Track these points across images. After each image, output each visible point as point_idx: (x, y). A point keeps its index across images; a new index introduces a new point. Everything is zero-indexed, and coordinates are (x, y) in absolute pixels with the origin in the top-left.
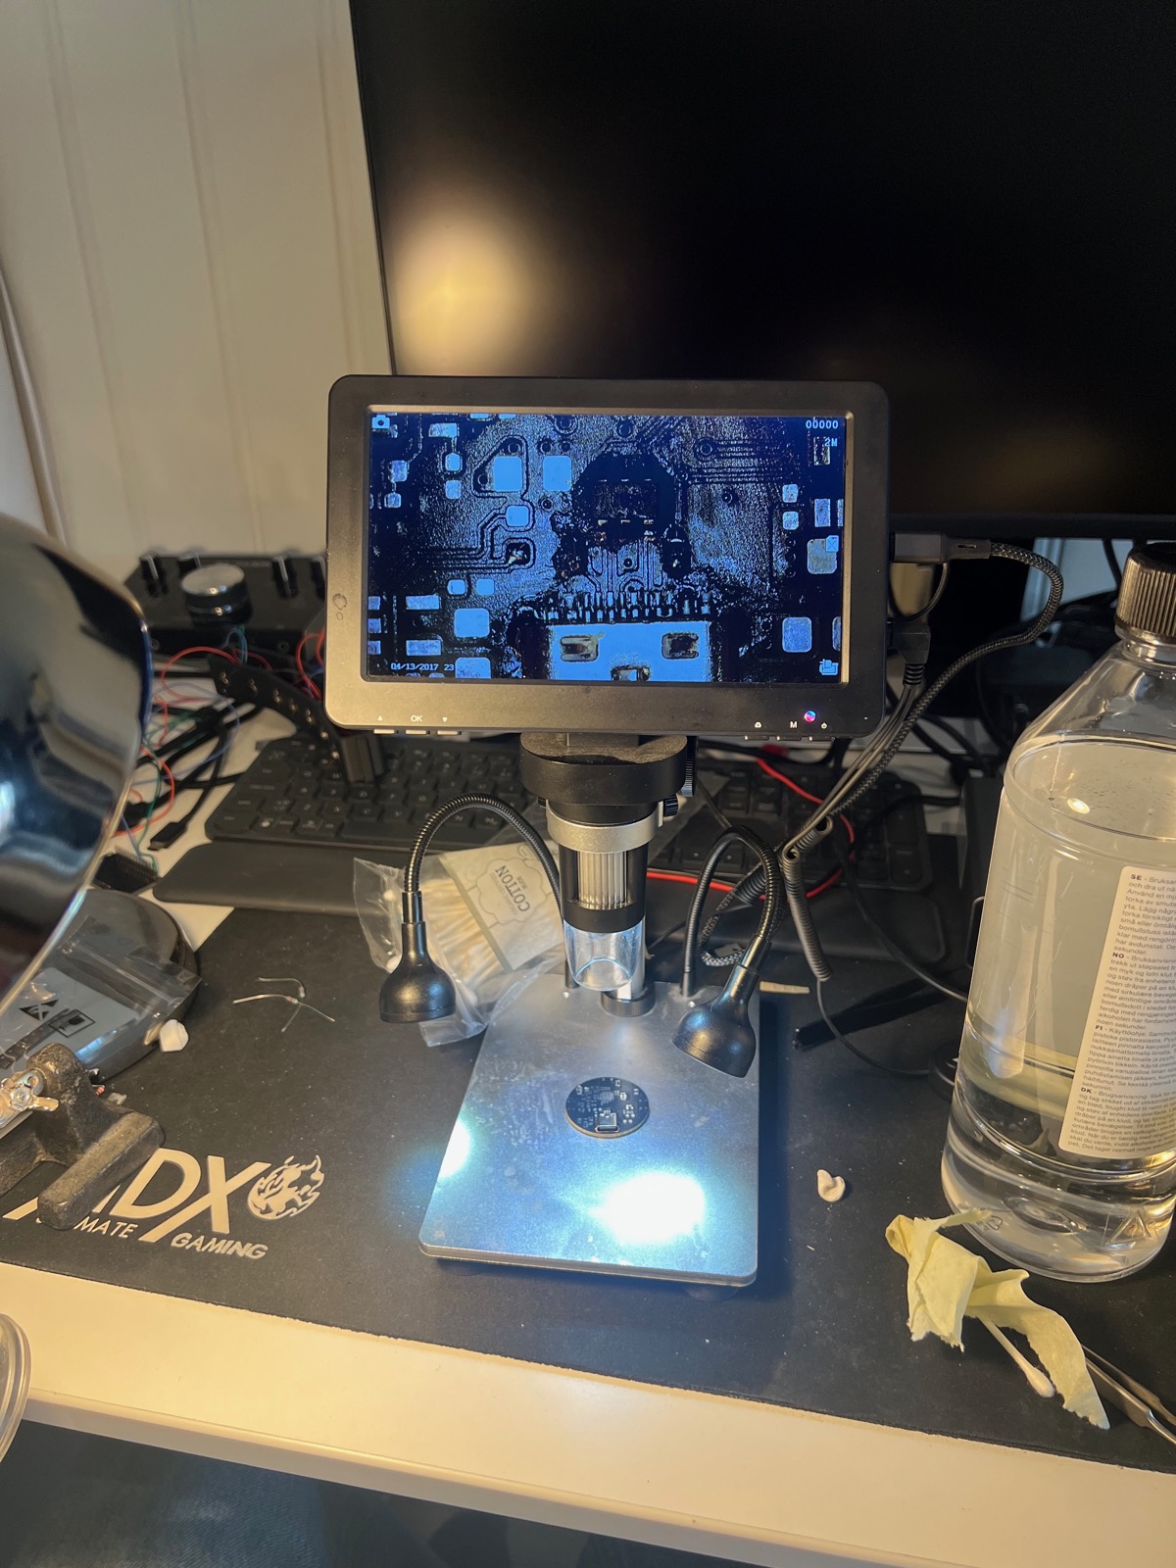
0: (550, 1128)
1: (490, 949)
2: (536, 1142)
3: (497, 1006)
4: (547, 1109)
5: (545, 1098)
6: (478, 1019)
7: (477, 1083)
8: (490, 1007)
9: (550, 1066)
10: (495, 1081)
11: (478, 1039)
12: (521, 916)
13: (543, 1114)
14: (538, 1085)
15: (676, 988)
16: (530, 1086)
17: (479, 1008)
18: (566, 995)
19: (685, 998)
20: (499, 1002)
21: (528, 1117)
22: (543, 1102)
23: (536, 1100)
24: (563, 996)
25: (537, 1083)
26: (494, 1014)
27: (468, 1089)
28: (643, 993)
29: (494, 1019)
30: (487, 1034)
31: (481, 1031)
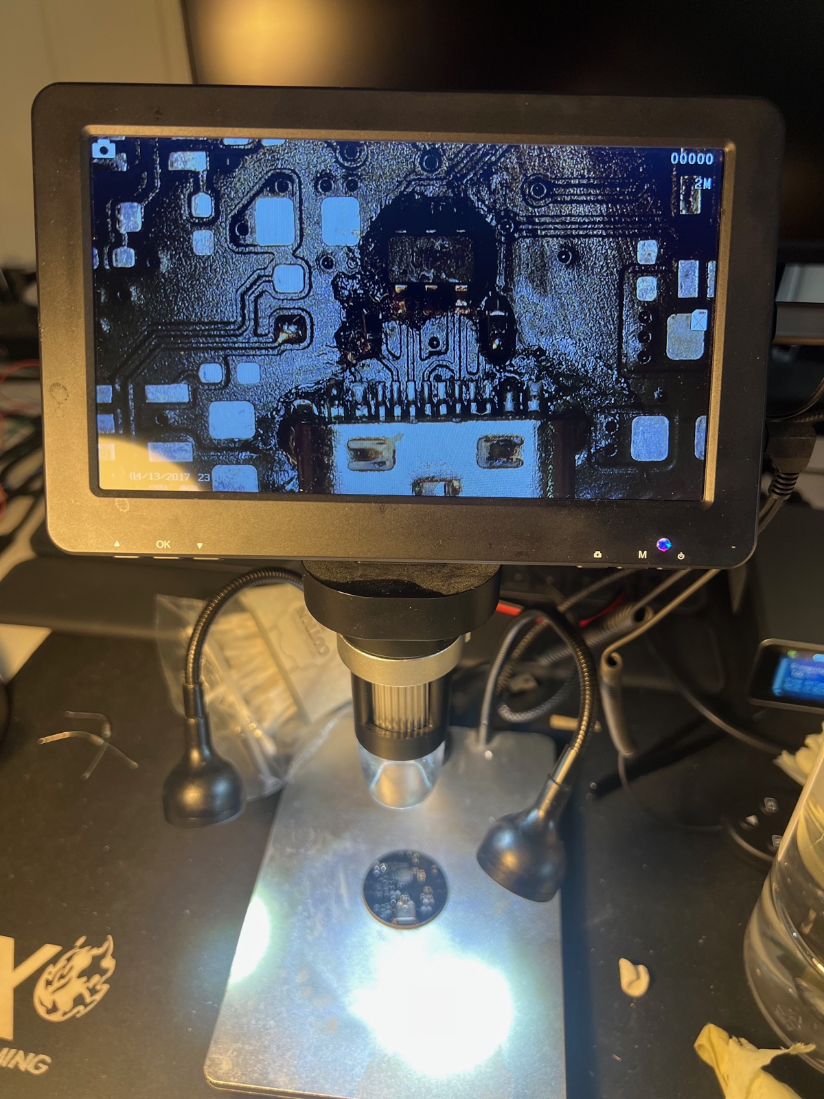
1: (289, 694)
4: (343, 889)
5: (341, 876)
6: (275, 773)
8: (288, 760)
9: (347, 835)
10: (291, 855)
13: (339, 897)
14: (335, 859)
15: (471, 735)
16: (327, 861)
17: (278, 759)
19: (481, 747)
21: (325, 902)
22: (339, 883)
23: (333, 879)
25: (333, 856)
26: (292, 769)
30: (285, 793)
31: (279, 787)
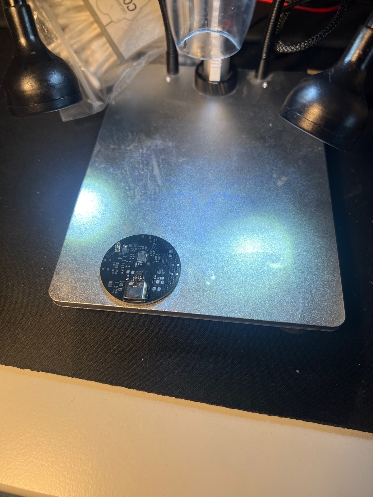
0: (159, 189)
1: (108, 45)
2: (149, 202)
3: (114, 88)
4: (156, 172)
7: (99, 151)
8: (109, 90)
9: (157, 136)
10: (114, 149)
11: (101, 115)
12: (130, 15)
13: (153, 177)
14: (148, 152)
15: (252, 74)
16: (142, 154)
17: (101, 91)
18: (168, 79)
20: (116, 85)
21: (142, 180)
22: (153, 167)
23: (148, 165)
24: (165, 80)
25: (147, 150)
26: (113, 95)
27: (93, 156)
28: (229, 76)
29: (113, 99)
30: (107, 111)
31: (103, 108)
